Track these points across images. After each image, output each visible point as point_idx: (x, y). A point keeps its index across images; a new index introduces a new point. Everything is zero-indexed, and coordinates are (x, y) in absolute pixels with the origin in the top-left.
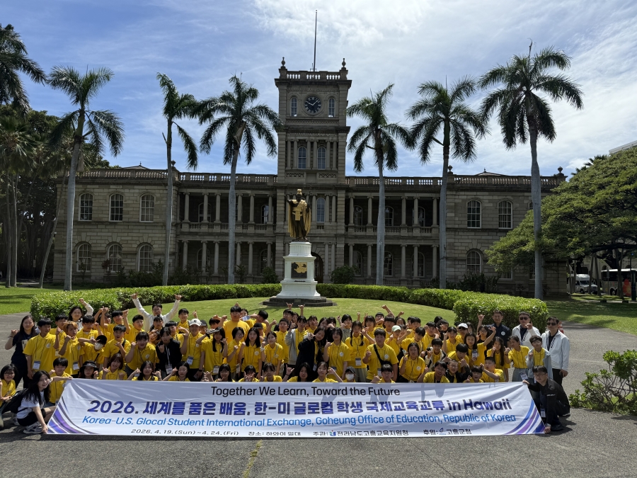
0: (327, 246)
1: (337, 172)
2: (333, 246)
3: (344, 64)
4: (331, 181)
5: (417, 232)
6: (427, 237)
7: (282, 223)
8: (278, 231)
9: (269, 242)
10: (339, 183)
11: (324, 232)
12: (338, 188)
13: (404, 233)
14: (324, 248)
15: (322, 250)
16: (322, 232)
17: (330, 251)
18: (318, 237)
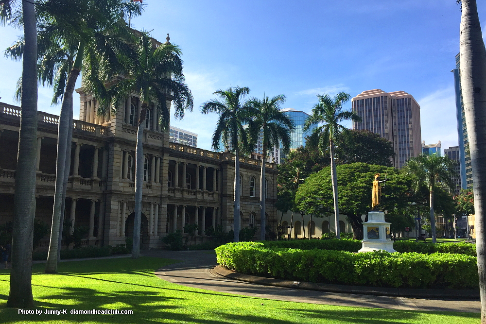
0: (152, 206)
1: (163, 135)
2: (157, 206)
3: (168, 39)
4: (158, 143)
5: (206, 196)
6: (211, 200)
7: (118, 180)
8: (114, 188)
9: (94, 199)
10: (165, 146)
11: (151, 192)
12: (164, 150)
13: (199, 197)
14: (150, 207)
15: (148, 210)
16: (149, 192)
17: (154, 211)
18: (146, 196)
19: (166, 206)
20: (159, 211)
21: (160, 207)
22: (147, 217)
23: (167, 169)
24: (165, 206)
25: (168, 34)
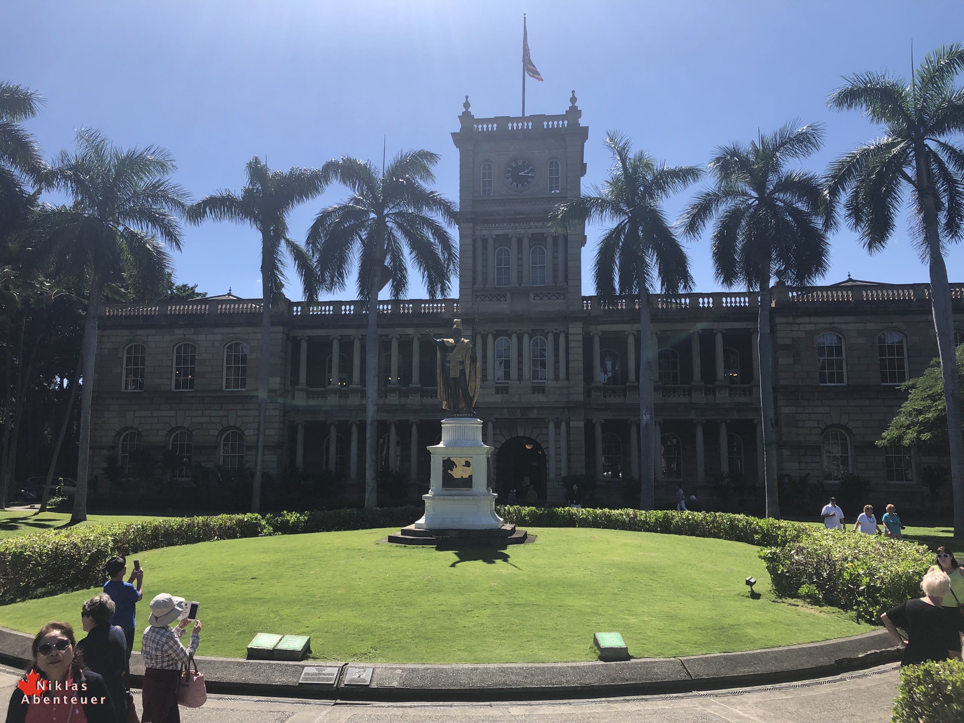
1: (566, 289)
2: (563, 425)
3: (573, 100)
4: (555, 305)
5: (723, 396)
6: (744, 404)
10: (569, 308)
11: (545, 400)
12: (567, 318)
13: (699, 398)
14: (547, 428)
15: (543, 432)
16: (542, 398)
17: (557, 434)
18: (534, 408)
19: (581, 424)
20: (568, 433)
21: (568, 426)
22: (543, 445)
23: (581, 351)
24: (578, 424)
25: (573, 92)
